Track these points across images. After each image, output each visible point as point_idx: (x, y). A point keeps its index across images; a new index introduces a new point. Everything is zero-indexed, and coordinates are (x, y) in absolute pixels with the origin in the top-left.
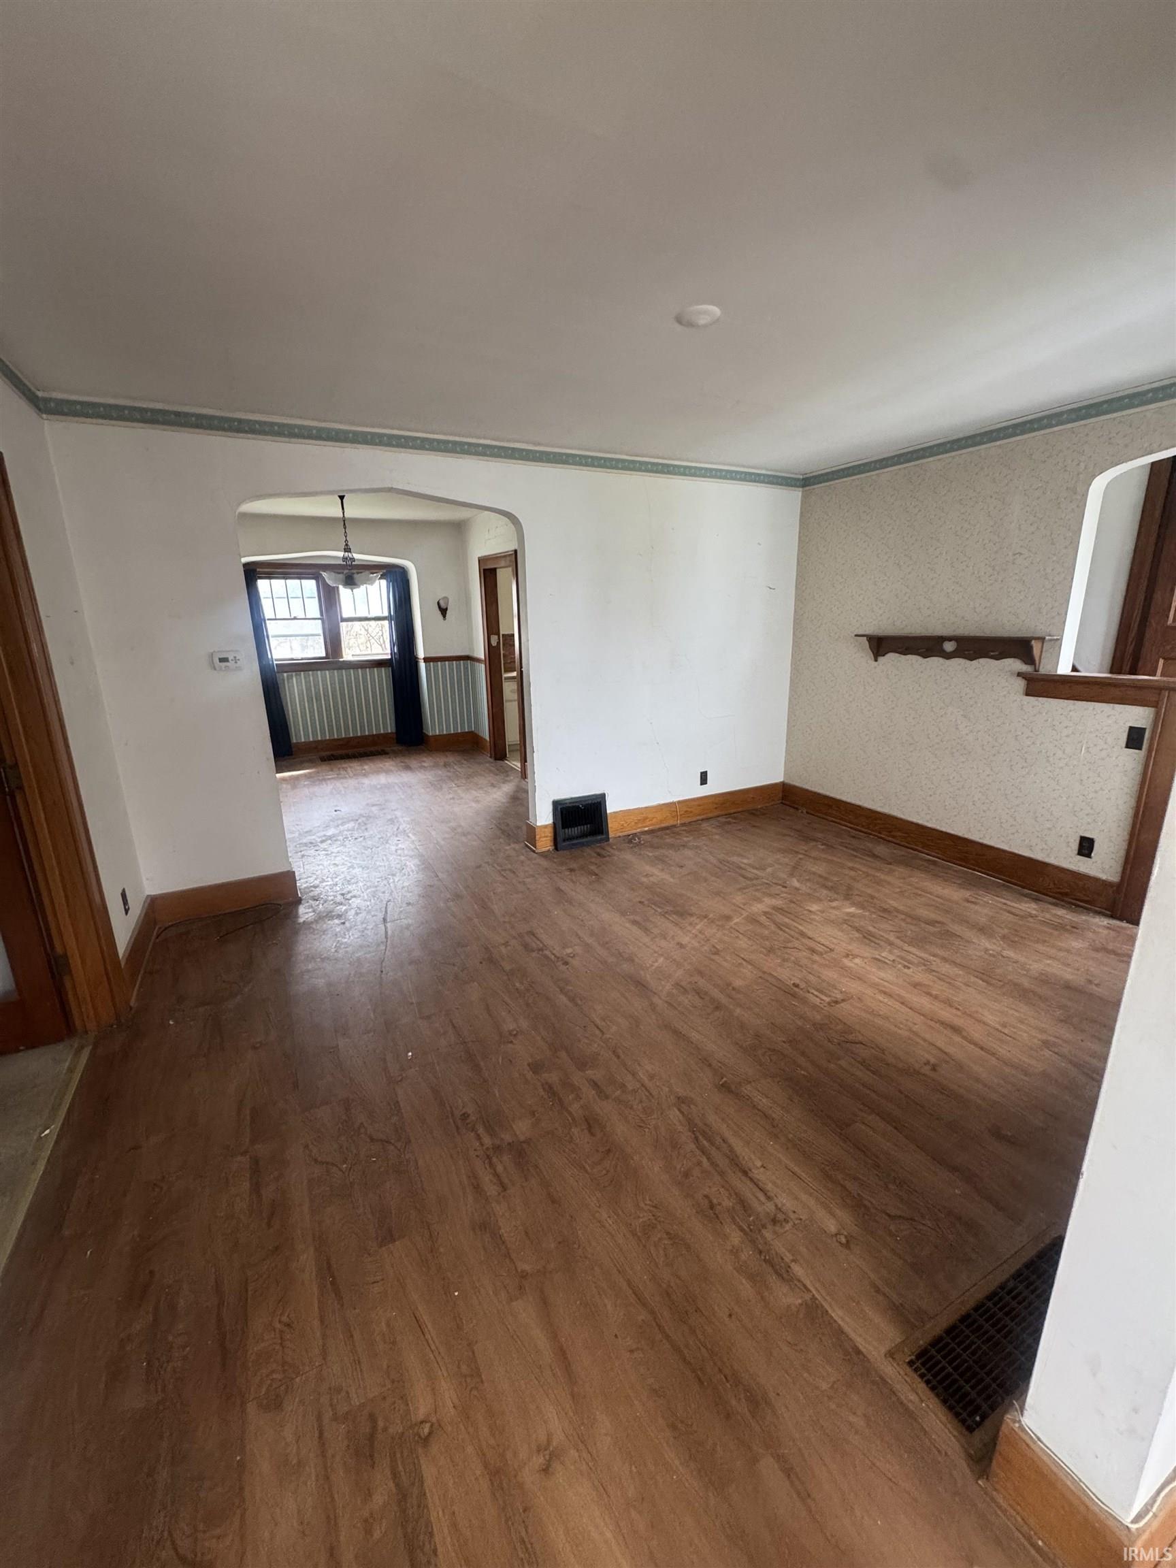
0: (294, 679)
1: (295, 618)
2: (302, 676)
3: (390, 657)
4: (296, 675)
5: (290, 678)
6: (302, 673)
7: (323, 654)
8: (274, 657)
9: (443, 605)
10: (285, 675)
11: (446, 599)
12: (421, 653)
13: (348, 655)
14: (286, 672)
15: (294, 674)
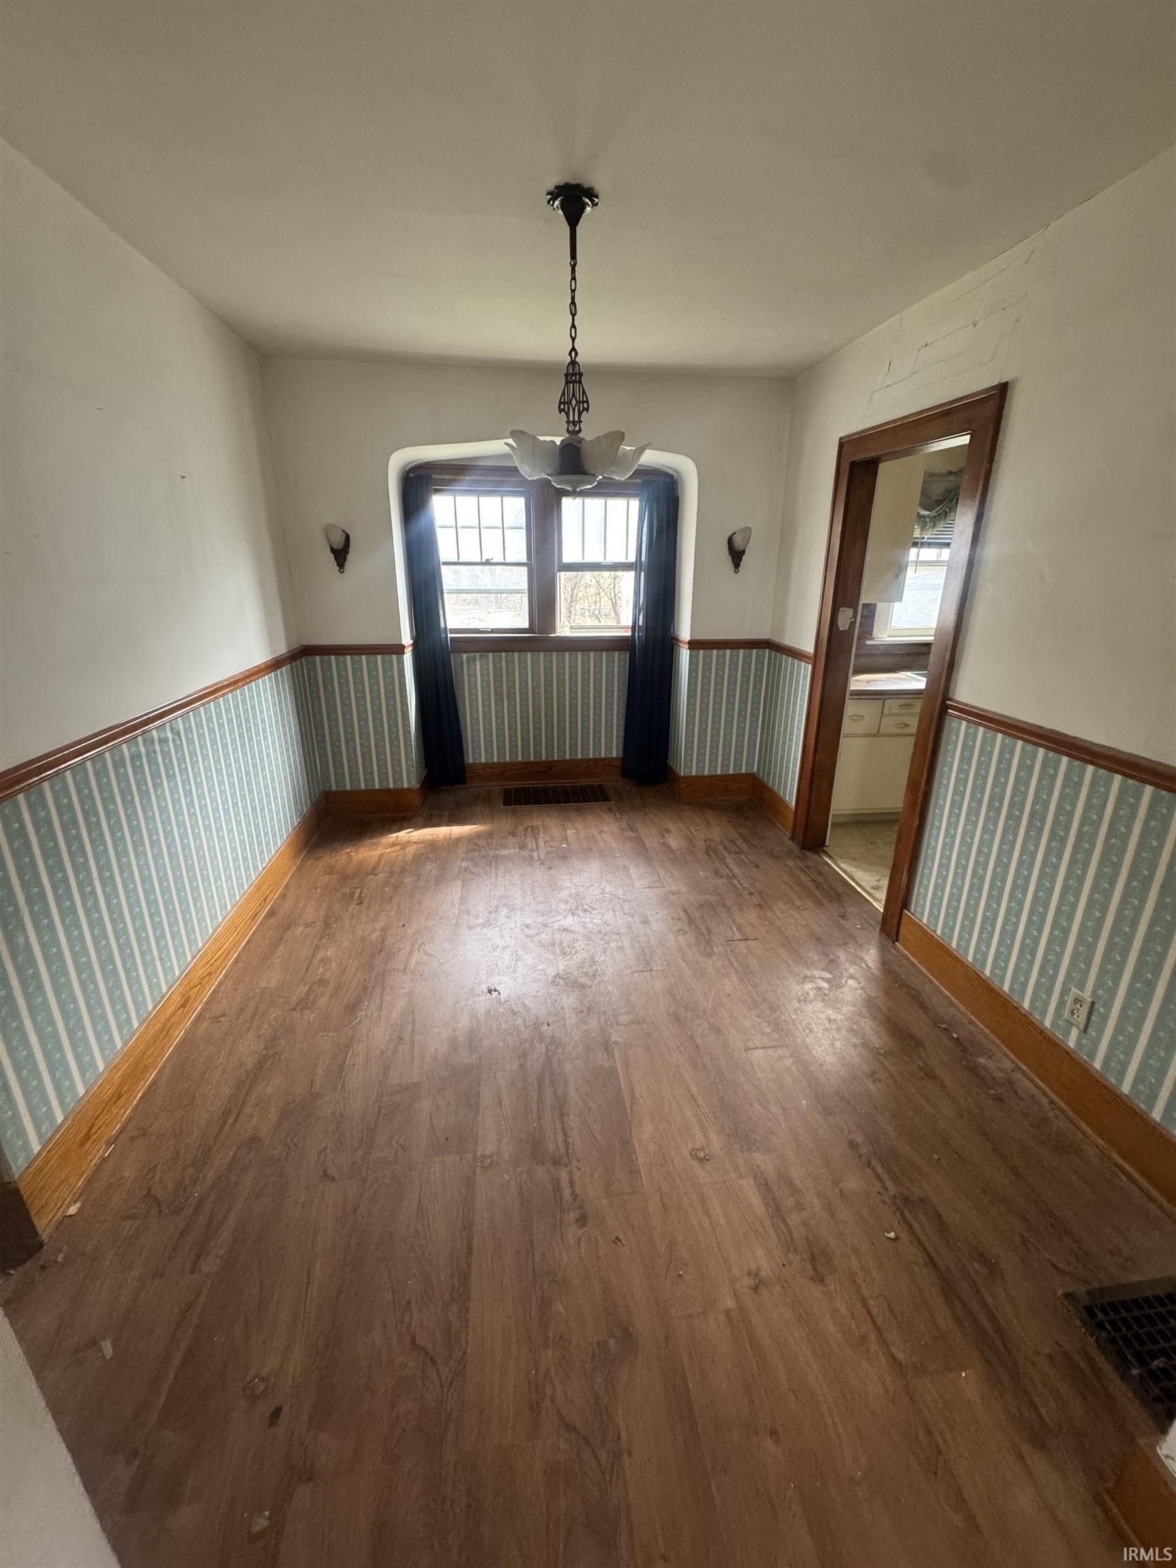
0: (478, 663)
1: (488, 563)
2: (491, 659)
3: (630, 634)
4: (481, 658)
5: (471, 661)
6: (490, 654)
7: (526, 625)
8: (449, 627)
9: (738, 541)
10: (465, 656)
11: (747, 530)
12: (685, 632)
13: (564, 628)
14: (464, 652)
15: (478, 655)
